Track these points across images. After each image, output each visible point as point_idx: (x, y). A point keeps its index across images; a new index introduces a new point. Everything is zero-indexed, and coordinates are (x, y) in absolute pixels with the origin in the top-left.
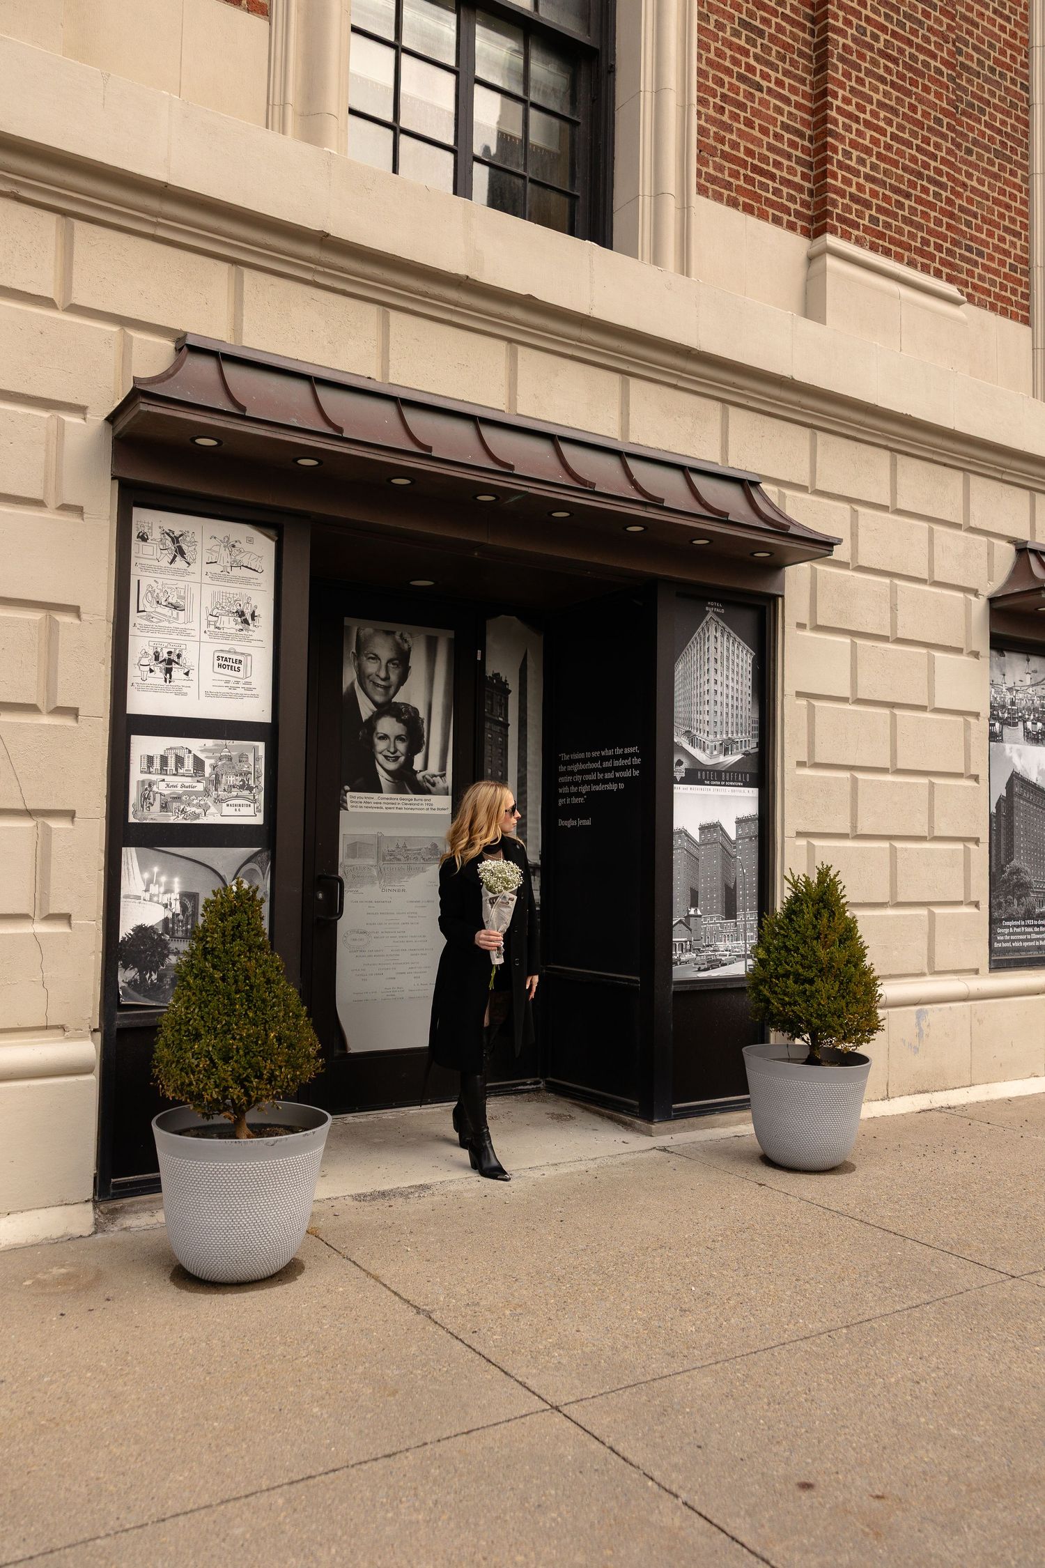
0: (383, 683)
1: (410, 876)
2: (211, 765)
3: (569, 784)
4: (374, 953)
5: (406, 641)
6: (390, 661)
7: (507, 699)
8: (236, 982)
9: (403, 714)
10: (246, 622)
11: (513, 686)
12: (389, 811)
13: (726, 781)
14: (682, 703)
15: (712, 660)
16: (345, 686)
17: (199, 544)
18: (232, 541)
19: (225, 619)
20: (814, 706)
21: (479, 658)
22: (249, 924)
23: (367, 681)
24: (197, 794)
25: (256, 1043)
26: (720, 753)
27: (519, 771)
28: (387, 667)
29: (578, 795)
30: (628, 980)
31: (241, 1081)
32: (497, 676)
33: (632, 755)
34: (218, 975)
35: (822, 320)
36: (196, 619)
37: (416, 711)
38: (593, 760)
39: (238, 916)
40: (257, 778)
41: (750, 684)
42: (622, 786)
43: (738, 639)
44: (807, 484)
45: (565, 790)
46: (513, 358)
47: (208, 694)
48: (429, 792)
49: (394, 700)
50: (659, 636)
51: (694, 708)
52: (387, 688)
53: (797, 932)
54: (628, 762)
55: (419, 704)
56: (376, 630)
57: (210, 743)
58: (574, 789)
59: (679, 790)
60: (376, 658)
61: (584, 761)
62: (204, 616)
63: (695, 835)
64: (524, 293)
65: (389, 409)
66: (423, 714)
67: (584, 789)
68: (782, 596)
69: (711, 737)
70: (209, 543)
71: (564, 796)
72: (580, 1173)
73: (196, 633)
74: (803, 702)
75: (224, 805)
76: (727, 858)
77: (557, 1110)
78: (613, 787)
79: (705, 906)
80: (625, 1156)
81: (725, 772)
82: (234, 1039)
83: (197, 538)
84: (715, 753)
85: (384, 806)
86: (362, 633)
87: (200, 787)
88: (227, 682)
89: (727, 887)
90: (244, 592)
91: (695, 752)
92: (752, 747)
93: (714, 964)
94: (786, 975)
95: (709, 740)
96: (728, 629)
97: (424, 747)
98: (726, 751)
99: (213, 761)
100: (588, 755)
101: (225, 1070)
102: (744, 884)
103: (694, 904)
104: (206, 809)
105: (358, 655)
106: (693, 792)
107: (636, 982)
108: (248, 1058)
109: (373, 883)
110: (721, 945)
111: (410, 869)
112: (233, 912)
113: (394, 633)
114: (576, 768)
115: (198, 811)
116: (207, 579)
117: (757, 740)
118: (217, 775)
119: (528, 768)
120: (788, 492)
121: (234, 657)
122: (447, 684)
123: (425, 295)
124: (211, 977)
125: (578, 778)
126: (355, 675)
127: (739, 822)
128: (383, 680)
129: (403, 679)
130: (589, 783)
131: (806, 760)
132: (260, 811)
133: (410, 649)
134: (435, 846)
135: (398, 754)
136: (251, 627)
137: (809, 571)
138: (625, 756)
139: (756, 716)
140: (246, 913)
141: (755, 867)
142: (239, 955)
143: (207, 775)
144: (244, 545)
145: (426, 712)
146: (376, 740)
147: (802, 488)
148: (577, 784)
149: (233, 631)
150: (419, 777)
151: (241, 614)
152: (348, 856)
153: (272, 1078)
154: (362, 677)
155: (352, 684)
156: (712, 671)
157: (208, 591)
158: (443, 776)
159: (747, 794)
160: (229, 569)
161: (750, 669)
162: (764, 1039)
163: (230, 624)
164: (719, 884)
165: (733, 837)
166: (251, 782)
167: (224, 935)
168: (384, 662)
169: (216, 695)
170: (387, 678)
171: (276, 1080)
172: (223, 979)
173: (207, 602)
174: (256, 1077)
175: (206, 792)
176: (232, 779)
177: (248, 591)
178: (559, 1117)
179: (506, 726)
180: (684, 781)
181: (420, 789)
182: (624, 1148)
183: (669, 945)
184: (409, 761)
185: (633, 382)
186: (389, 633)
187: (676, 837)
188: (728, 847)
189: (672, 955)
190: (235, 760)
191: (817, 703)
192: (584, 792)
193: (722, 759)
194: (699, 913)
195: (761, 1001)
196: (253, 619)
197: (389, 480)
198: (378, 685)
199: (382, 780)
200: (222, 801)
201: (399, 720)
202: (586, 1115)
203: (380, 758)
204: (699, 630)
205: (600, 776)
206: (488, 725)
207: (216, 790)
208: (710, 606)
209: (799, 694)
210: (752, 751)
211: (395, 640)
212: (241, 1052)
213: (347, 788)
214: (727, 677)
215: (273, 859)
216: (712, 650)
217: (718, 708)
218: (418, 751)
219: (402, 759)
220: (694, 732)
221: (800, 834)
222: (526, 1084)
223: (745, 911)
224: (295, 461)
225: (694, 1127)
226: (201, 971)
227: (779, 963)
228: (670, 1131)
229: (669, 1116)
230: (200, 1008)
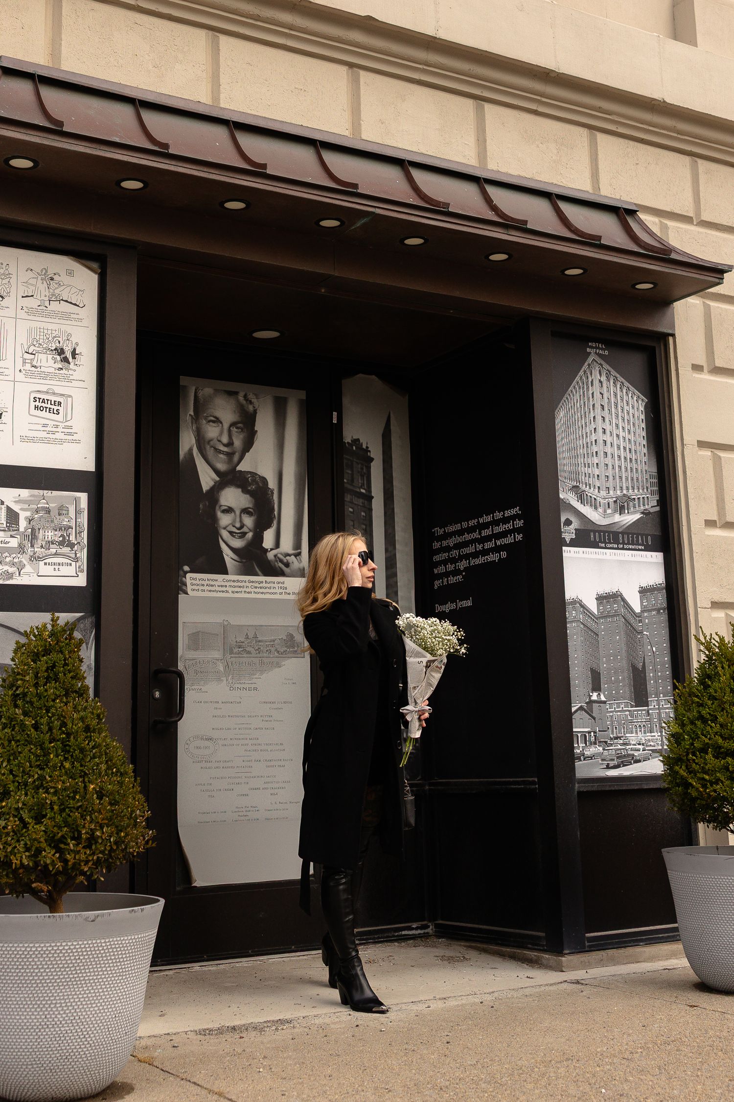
0: (225, 449)
1: (262, 672)
2: (26, 518)
3: (445, 562)
5: (251, 403)
6: (233, 424)
7: (369, 468)
8: (50, 729)
9: (250, 484)
10: (66, 360)
11: (376, 453)
12: (236, 595)
13: (623, 543)
14: (566, 455)
15: (598, 406)
16: (182, 453)
17: (14, 277)
18: (50, 273)
19: (42, 357)
20: (720, 458)
21: (335, 421)
22: (66, 664)
23: (208, 447)
24: (10, 550)
25: (74, 798)
26: (615, 511)
27: (386, 550)
28: (230, 431)
29: (456, 572)
30: (524, 782)
31: (56, 843)
32: (356, 441)
33: (513, 518)
34: (29, 722)
35: (692, 42)
36: (10, 356)
37: (264, 480)
38: (470, 530)
39: (54, 656)
40: (78, 533)
41: (644, 434)
42: (504, 554)
43: (626, 384)
44: (691, 214)
45: (441, 569)
46: (355, 84)
47: (23, 439)
48: (283, 574)
49: (238, 468)
50: (534, 380)
51: (581, 460)
52: (230, 455)
54: (509, 526)
55: (268, 472)
56: (216, 390)
57: (25, 493)
58: (450, 567)
59: (569, 553)
60: (217, 421)
61: (460, 533)
62: (19, 353)
63: (593, 606)
64: (365, 15)
65: (221, 131)
66: (272, 484)
67: (463, 565)
68: (673, 335)
69: (603, 493)
70: (25, 276)
71: (440, 576)
72: (473, 1004)
73: (10, 372)
74: (707, 453)
75: (42, 563)
76: (632, 632)
77: (449, 953)
78: (493, 557)
79: (610, 690)
81: (623, 533)
82: (47, 792)
83: (12, 269)
84: (609, 511)
85: (230, 590)
86: (200, 394)
87: (14, 543)
88: (45, 425)
89: (634, 668)
90: (63, 328)
91: (586, 510)
92: (652, 504)
93: (626, 760)
95: (601, 496)
96: (613, 373)
97: (275, 522)
98: (622, 510)
99: (28, 514)
100: (465, 525)
101: (37, 830)
102: (654, 666)
103: (597, 688)
104: (20, 567)
105: (196, 417)
106: (585, 556)
107: (533, 783)
108: (64, 815)
109: (219, 680)
110: (633, 738)
111: (262, 663)
112: (47, 652)
113: (236, 393)
114: (451, 542)
115: (11, 570)
116: (22, 314)
117: (657, 497)
118: (33, 530)
119: (397, 546)
120: (670, 223)
121: (53, 398)
122: (299, 450)
124: (22, 725)
125: (455, 553)
126: (194, 441)
127: (643, 591)
128: (225, 445)
129: (248, 444)
130: (467, 557)
131: (715, 518)
132: (82, 571)
133: (255, 412)
134: (291, 637)
135: (245, 529)
136: (72, 366)
137: (701, 308)
138: (505, 520)
139: (654, 470)
140: (62, 652)
141: (666, 645)
142: (54, 700)
143: (22, 529)
144: (64, 278)
145: (276, 482)
146: (219, 514)
147: (687, 219)
148: (453, 561)
149: (52, 370)
150: (270, 556)
151: (61, 352)
152: (189, 648)
153: (92, 840)
154: (202, 442)
155: (191, 450)
156: (599, 419)
157: (23, 326)
158: (298, 555)
159: (650, 560)
160: (47, 304)
161: (643, 417)
162: (690, 838)
163: (48, 362)
164: (624, 664)
165: (637, 609)
166: (72, 538)
167: (36, 677)
168: (226, 426)
169: (33, 440)
170: (230, 444)
171: (96, 842)
172: (36, 727)
173: (23, 339)
174: (73, 839)
175: (21, 549)
176: (50, 535)
177: (67, 327)
178: (450, 959)
179: (370, 498)
180: (574, 543)
181: (272, 570)
182: (529, 982)
183: (569, 737)
184: (258, 538)
185: (488, 107)
186: (232, 394)
187: (569, 608)
188: (632, 621)
189: (573, 748)
190: (54, 513)
191: (722, 454)
192: (462, 568)
193: (617, 518)
194: (603, 698)
196: (74, 358)
197: (222, 202)
198: (220, 452)
199: (228, 560)
200: (39, 559)
201: (245, 491)
202: (484, 956)
203: (225, 534)
204: (581, 373)
205: (480, 547)
206: (348, 498)
207: (32, 546)
208: (592, 347)
209: (702, 444)
210: (652, 510)
211: (238, 401)
212: (56, 807)
213: (186, 568)
214: (617, 426)
215: (98, 626)
216: (597, 395)
217: (609, 461)
218: (269, 526)
219: (250, 535)
220: (583, 487)
221: (716, 605)
222: (411, 929)
223: (657, 696)
224: (118, 183)
225: (614, 962)
226: (11, 719)
227: (695, 737)
228: (585, 966)
229: (582, 948)
230: (9, 760)
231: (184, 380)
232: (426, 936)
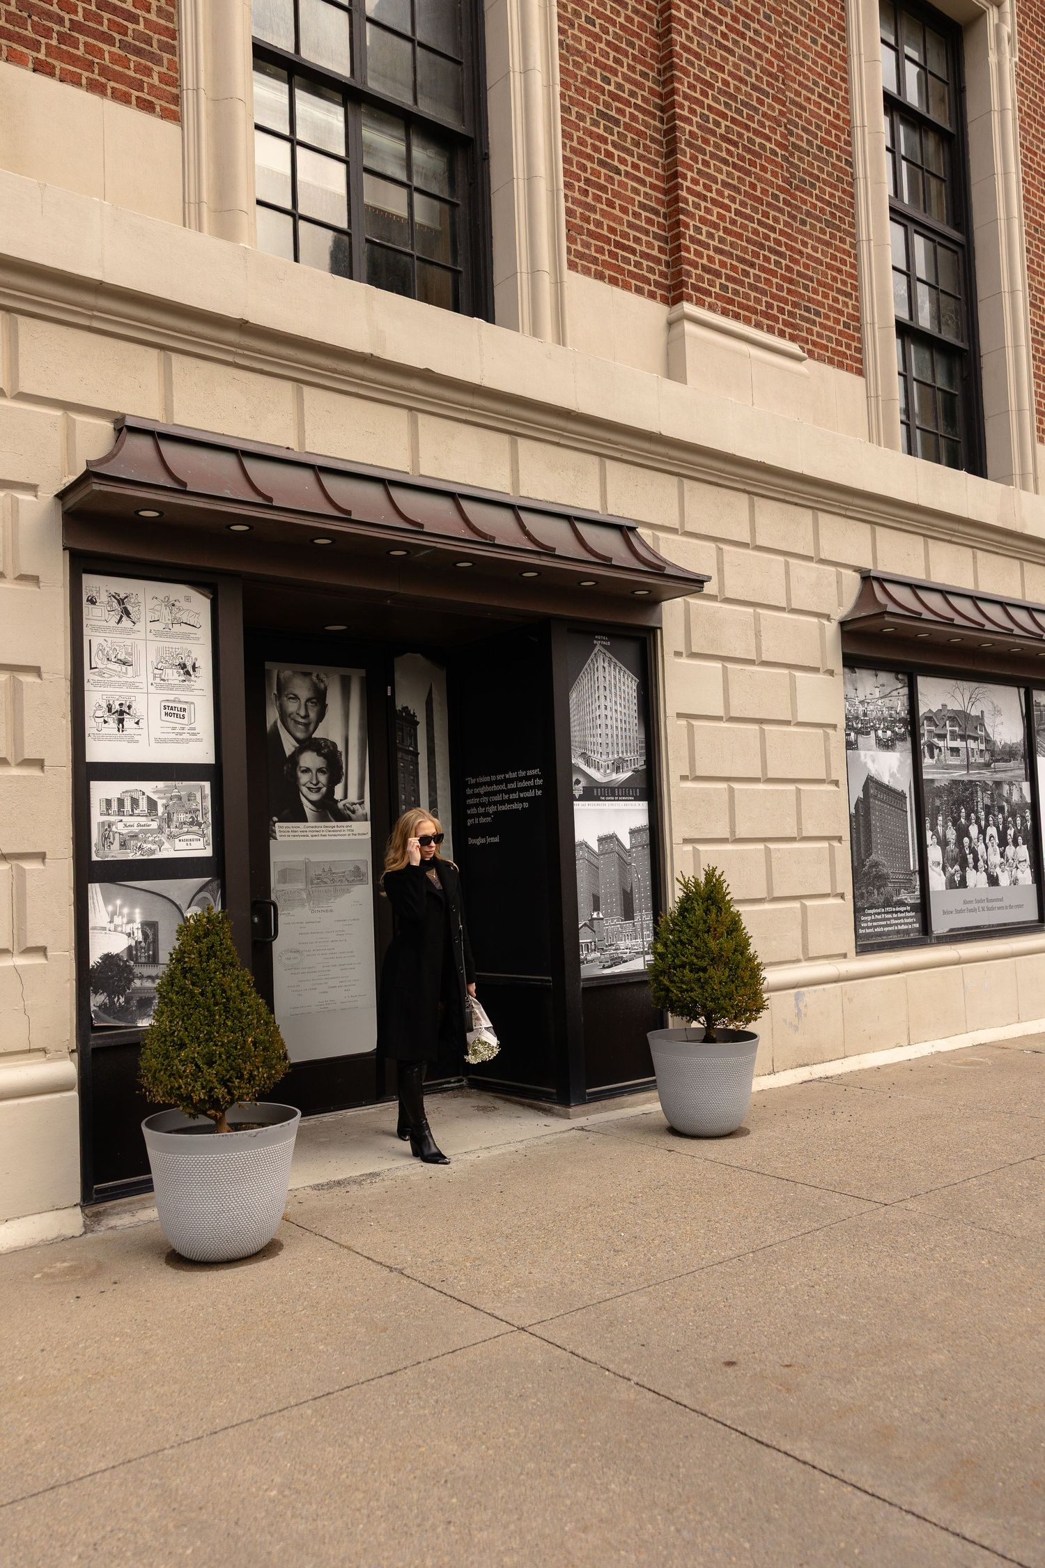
0: (303, 721)
1: (336, 897)
2: (163, 805)
3: (477, 806)
4: (306, 970)
5: (322, 681)
6: (308, 700)
7: (415, 730)
8: (214, 996)
9: (323, 749)
10: (188, 673)
11: (421, 718)
12: (314, 838)
13: (619, 796)
14: (577, 728)
15: (602, 688)
16: (269, 725)
17: (142, 605)
18: (172, 600)
19: (169, 671)
20: (693, 726)
21: (389, 694)
22: (221, 944)
23: (289, 720)
24: (152, 832)
25: (236, 1048)
26: (613, 771)
27: (430, 795)
28: (306, 705)
29: (486, 815)
30: (541, 980)
31: (224, 1082)
32: (405, 709)
33: (535, 777)
34: (197, 991)
35: (682, 379)
36: (143, 672)
37: (334, 745)
38: (498, 782)
39: (212, 938)
40: (204, 814)
41: (636, 708)
42: (526, 805)
43: (623, 668)
44: (677, 526)
45: (473, 811)
46: (414, 424)
47: (158, 741)
48: (350, 819)
49: (314, 736)
50: (554, 669)
51: (588, 732)
52: (307, 725)
53: (690, 927)
54: (531, 783)
55: (337, 738)
56: (295, 673)
57: (161, 785)
58: (481, 810)
59: (579, 806)
60: (296, 697)
61: (490, 784)
62: (150, 669)
63: (595, 846)
64: (422, 367)
65: (308, 476)
66: (340, 748)
67: (492, 809)
68: (661, 628)
69: (604, 757)
70: (151, 604)
71: (473, 816)
72: (511, 1153)
73: (144, 685)
74: (683, 722)
75: (177, 840)
76: (623, 864)
77: (482, 1104)
78: (515, 806)
79: (606, 910)
80: (547, 1137)
81: (618, 788)
82: (217, 1045)
83: (141, 599)
84: (608, 771)
85: (310, 834)
86: (282, 676)
87: (154, 825)
88: (174, 728)
89: (625, 892)
90: (185, 646)
91: (591, 772)
92: (640, 764)
93: (617, 961)
94: (683, 966)
95: (602, 760)
96: (614, 660)
97: (343, 778)
98: (618, 770)
99: (164, 801)
100: (493, 778)
101: (210, 1073)
102: (639, 889)
103: (597, 908)
104: (160, 844)
105: (279, 696)
106: (590, 807)
107: (549, 981)
108: (230, 1061)
109: (303, 905)
110: (622, 944)
111: (336, 890)
112: (206, 935)
113: (310, 674)
114: (482, 790)
115: (153, 847)
116: (150, 636)
117: (644, 758)
118: (169, 814)
119: (438, 792)
120: (661, 535)
121: (179, 706)
122: (361, 718)
123: (334, 371)
124: (192, 992)
125: (485, 799)
126: (278, 715)
127: (633, 832)
128: (303, 718)
129: (321, 716)
130: (495, 803)
131: (688, 774)
132: (208, 844)
133: (326, 688)
134: (358, 868)
135: (320, 785)
136: (193, 678)
137: (682, 604)
138: (528, 778)
139: (643, 736)
140: (218, 935)
141: (648, 873)
142: (215, 972)
143: (160, 814)
144: (183, 604)
145: (344, 745)
146: (300, 774)
147: (673, 530)
148: (484, 805)
149: (177, 682)
150: (340, 805)
151: (183, 666)
152: (279, 882)
153: (252, 1077)
154: (284, 716)
155: (275, 723)
156: (602, 698)
157: (152, 647)
158: (362, 803)
159: (637, 807)
160: (170, 626)
161: (635, 694)
162: (662, 1024)
163: (174, 676)
164: (617, 889)
165: (628, 846)
166: (200, 819)
167: (200, 956)
168: (303, 701)
169: (164, 741)
170: (306, 716)
171: (254, 1079)
172: (202, 994)
173: (152, 658)
174: (237, 1078)
175: (160, 830)
176: (182, 817)
177: (187, 645)
178: (484, 1109)
179: (416, 754)
180: (582, 798)
181: (341, 816)
182: (547, 1131)
183: (577, 946)
184: (331, 792)
185: (520, 441)
186: (307, 674)
187: (577, 849)
188: (624, 856)
189: (579, 955)
190: (185, 799)
191: (695, 723)
192: (491, 812)
193: (614, 776)
194: (601, 916)
195: (662, 990)
196: (194, 671)
197: (312, 541)
198: (299, 723)
199: (306, 810)
200: (174, 837)
201: (319, 754)
202: (508, 1105)
203: (304, 790)
204: (589, 661)
205: (506, 797)
206: (400, 755)
207: (169, 827)
208: (597, 640)
209: (680, 715)
210: (640, 768)
211: (312, 680)
212: (224, 1057)
213: (275, 819)
214: (616, 702)
215: (223, 887)
216: (601, 679)
217: (609, 731)
218: (339, 782)
219: (324, 789)
220: (589, 753)
221: (686, 841)
222: (449, 1082)
223: (641, 911)
224: (228, 527)
225: (606, 1109)
226: (182, 988)
227: (675, 955)
228: (585, 1114)
229: (584, 1100)
230: (183, 1020)
231: (268, 665)
232: (461, 1087)
